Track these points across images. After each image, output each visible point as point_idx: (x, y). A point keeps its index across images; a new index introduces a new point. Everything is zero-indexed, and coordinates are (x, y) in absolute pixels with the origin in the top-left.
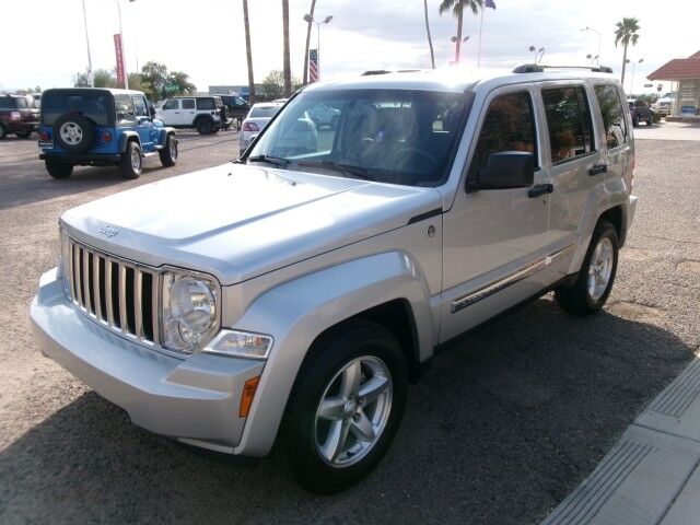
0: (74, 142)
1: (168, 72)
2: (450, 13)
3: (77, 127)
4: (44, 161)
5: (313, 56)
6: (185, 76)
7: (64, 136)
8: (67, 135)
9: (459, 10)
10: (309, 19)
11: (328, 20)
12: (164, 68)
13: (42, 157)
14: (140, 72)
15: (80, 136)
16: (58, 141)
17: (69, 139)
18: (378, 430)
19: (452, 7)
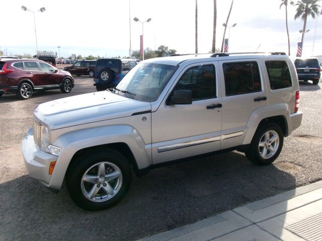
0: (105, 79)
1: (168, 49)
2: (300, 18)
3: (107, 74)
4: (95, 87)
5: (226, 42)
6: (175, 51)
7: (102, 77)
8: (103, 77)
9: (305, 17)
10: (225, 25)
11: (234, 25)
12: (167, 48)
13: (95, 85)
14: (157, 49)
15: (108, 77)
16: (100, 79)
17: (104, 78)
18: (116, 192)
19: (301, 16)
